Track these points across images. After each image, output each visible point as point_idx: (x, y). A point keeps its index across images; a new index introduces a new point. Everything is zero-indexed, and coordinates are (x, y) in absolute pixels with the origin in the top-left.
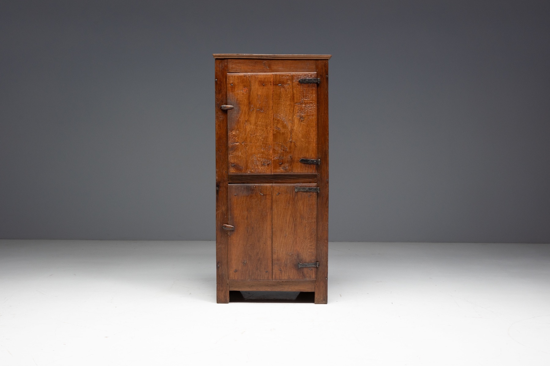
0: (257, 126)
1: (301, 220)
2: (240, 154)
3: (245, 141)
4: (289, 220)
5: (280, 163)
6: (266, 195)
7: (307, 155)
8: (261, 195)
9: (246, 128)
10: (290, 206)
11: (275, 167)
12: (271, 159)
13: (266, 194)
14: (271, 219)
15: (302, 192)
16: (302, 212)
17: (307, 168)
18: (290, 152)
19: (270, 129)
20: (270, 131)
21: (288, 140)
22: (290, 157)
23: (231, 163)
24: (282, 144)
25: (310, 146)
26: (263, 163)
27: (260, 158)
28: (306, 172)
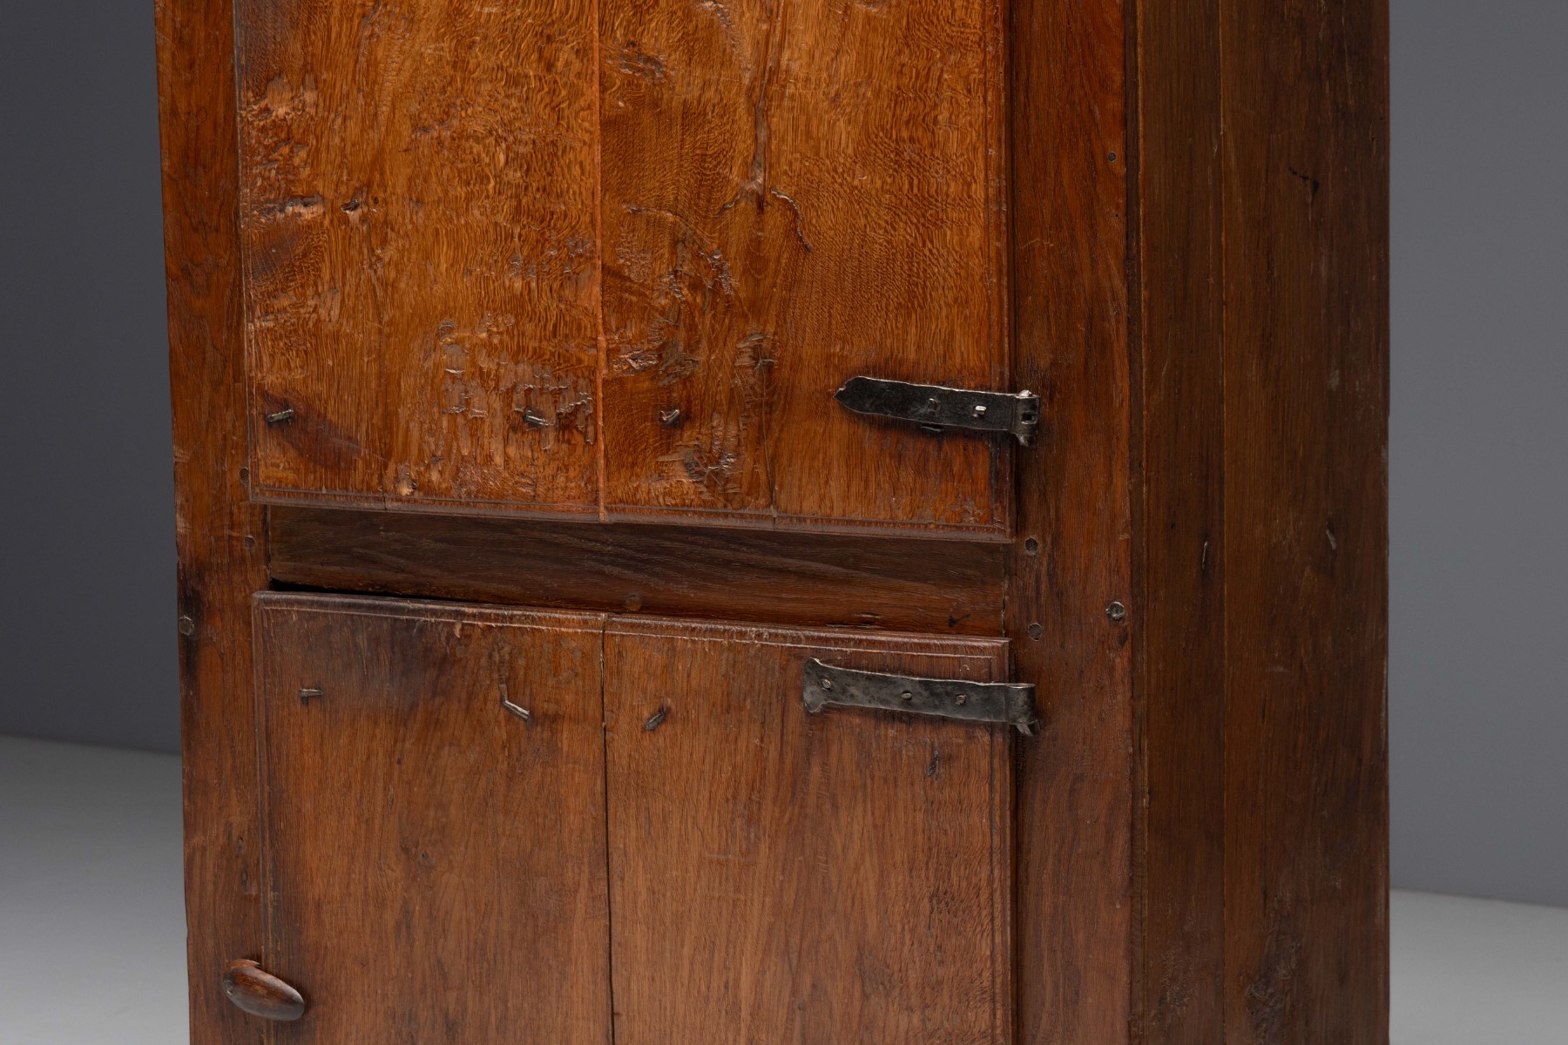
0: (465, 43)
1: (865, 996)
2: (331, 310)
3: (369, 185)
4: (758, 984)
5: (670, 409)
6: (555, 718)
7: (912, 338)
8: (511, 712)
9: (372, 63)
10: (764, 847)
11: (627, 455)
12: (593, 371)
13: (551, 708)
14: (602, 962)
15: (864, 712)
16: (872, 921)
17: (907, 476)
18: (756, 308)
19: (577, 65)
20: (575, 94)
21: (735, 177)
22: (755, 358)
23: (264, 394)
24: (678, 219)
25: (935, 251)
26: (518, 401)
27: (492, 354)
28: (897, 511)
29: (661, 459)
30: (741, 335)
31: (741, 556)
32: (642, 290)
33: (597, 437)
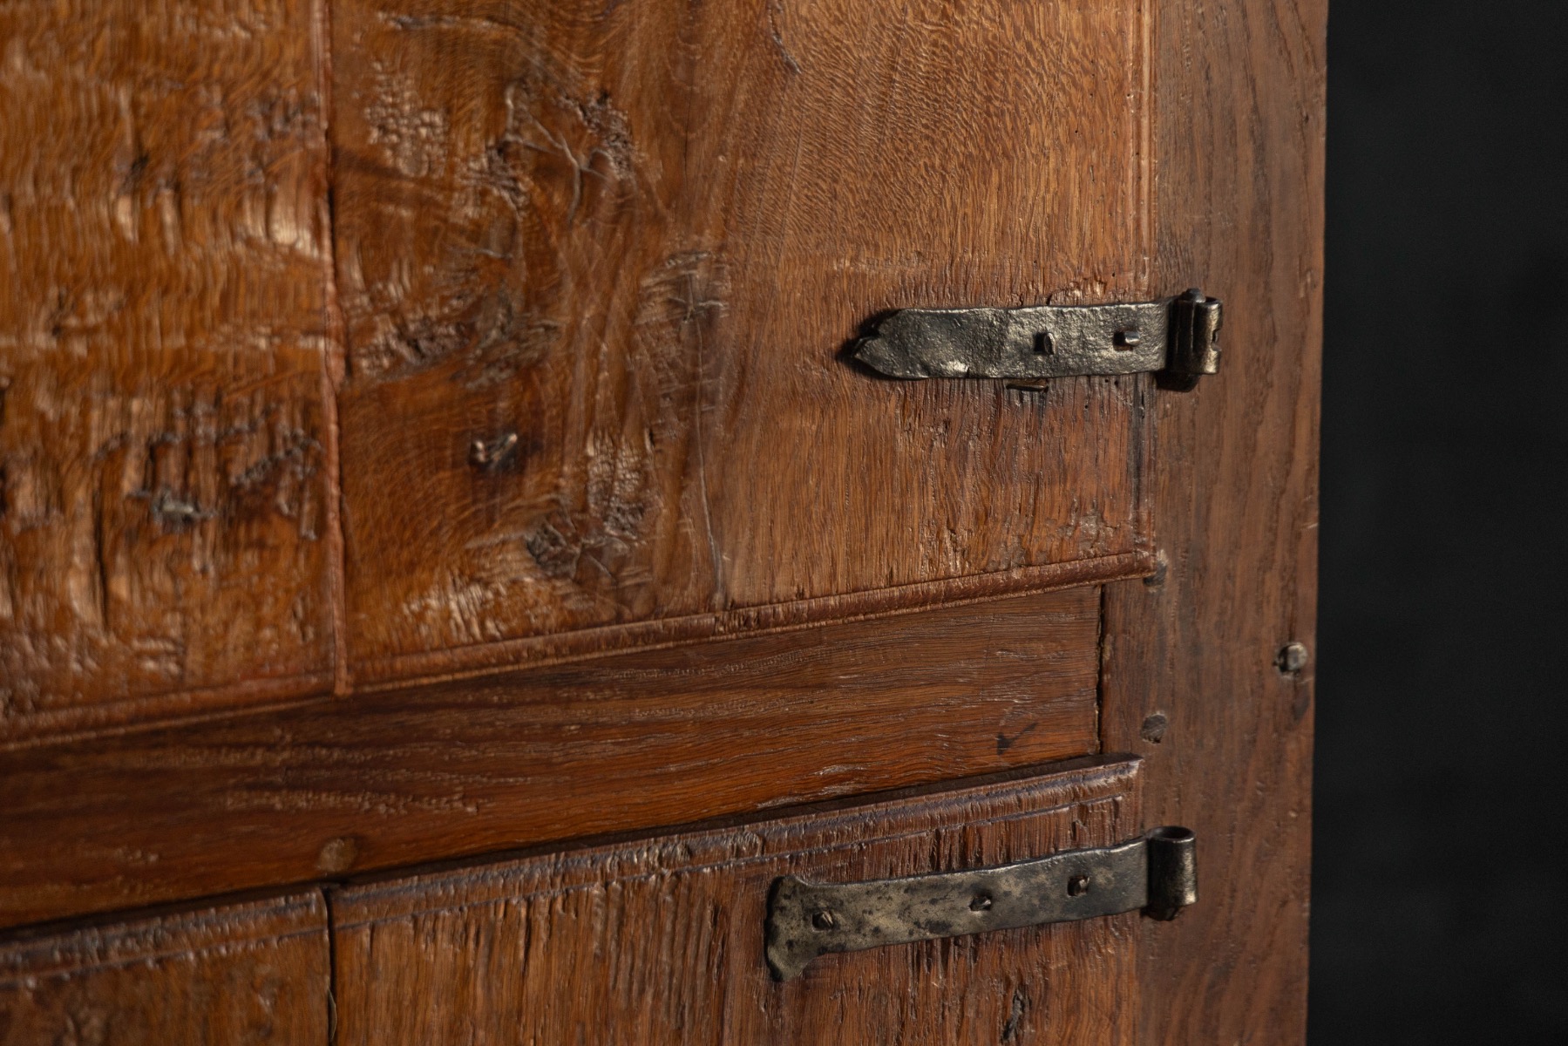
5: (494, 436)
11: (397, 547)
12: (312, 382)
18: (681, 199)
22: (681, 303)
24: (510, 33)
25: (1036, 45)
26: (130, 480)
27: (65, 375)
28: (954, 564)
29: (472, 545)
30: (650, 261)
31: (581, 713)
32: (427, 192)
33: (321, 527)
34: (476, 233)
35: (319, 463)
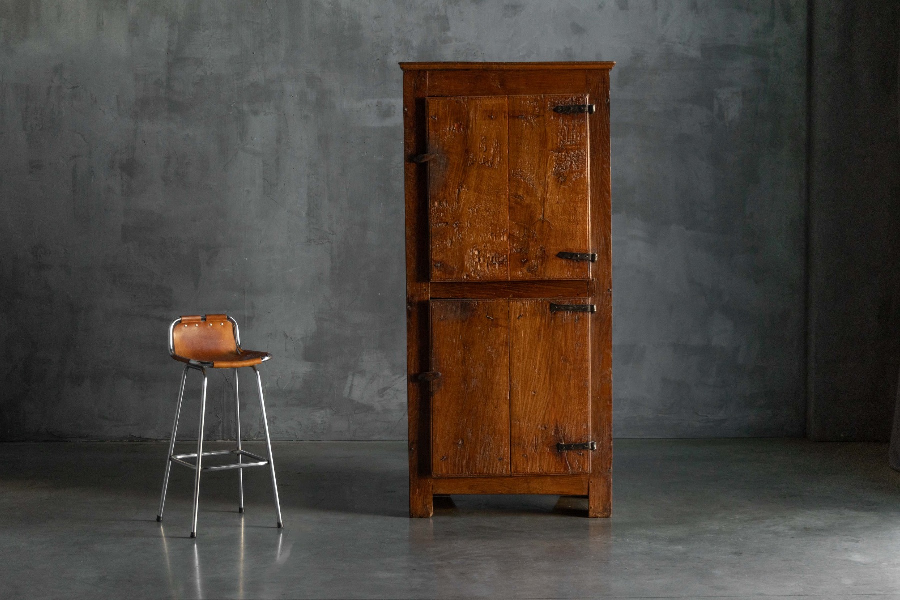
0: (480, 193)
2: (449, 244)
3: (458, 220)
4: (541, 364)
5: (524, 260)
7: (573, 245)
8: (488, 318)
9: (459, 197)
10: (542, 339)
11: (515, 268)
12: (507, 253)
13: (497, 317)
14: (508, 364)
16: (564, 350)
17: (572, 269)
18: (541, 240)
19: (504, 197)
20: (503, 203)
21: (537, 217)
22: (541, 250)
23: (435, 261)
26: (491, 260)
27: (485, 251)
28: (570, 276)
29: (522, 269)
30: (538, 246)
32: (517, 238)
33: (508, 265)
34: (522, 242)
35: (508, 260)
